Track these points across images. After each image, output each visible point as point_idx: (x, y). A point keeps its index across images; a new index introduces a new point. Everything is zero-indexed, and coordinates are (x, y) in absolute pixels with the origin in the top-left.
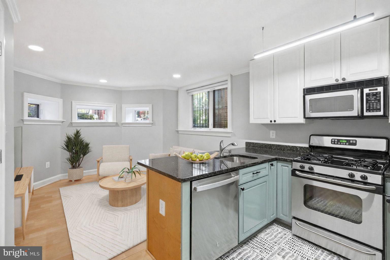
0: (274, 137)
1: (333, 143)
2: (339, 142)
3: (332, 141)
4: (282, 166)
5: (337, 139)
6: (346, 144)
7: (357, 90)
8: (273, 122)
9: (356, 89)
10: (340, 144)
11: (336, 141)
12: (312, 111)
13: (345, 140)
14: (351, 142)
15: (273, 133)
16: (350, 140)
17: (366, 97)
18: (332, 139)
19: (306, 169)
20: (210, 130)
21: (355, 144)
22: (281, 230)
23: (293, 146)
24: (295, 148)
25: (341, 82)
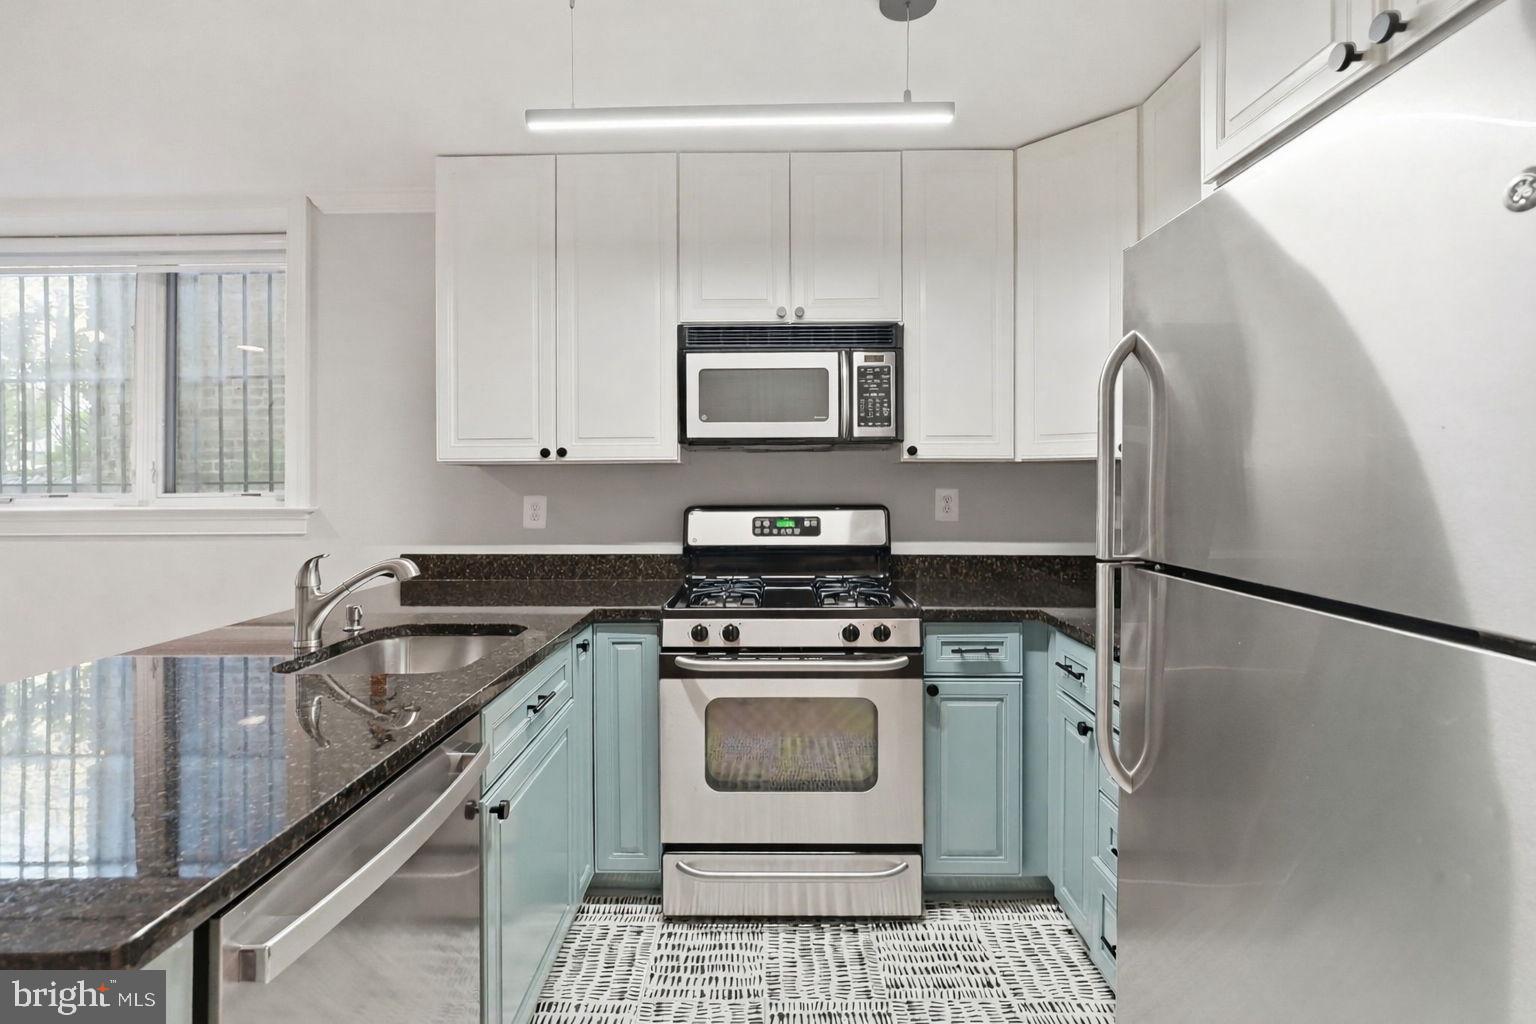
0: (541, 524)
1: (758, 531)
2: (774, 527)
3: (754, 527)
4: (614, 643)
5: (770, 518)
6: (793, 534)
7: (836, 354)
8: (553, 455)
9: (832, 349)
10: (779, 534)
11: (767, 523)
12: (708, 414)
13: (791, 519)
14: (807, 523)
15: (535, 507)
16: (802, 519)
17: (858, 380)
18: (755, 520)
19: (716, 639)
20: (141, 503)
21: (815, 531)
22: (618, 923)
23: (621, 556)
24: (630, 562)
25: (791, 319)
